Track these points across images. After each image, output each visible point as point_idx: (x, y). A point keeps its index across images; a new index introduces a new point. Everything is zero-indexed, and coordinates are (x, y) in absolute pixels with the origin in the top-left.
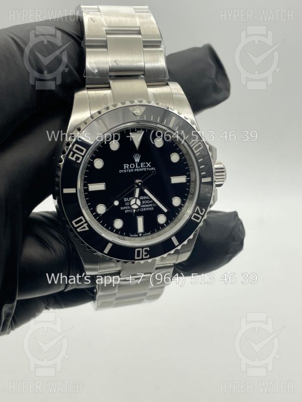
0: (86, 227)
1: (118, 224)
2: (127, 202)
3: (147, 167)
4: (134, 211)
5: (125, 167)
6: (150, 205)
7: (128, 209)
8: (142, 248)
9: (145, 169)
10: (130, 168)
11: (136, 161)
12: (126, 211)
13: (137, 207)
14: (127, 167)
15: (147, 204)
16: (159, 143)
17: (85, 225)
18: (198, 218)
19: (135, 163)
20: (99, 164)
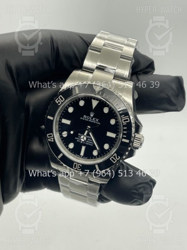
0: (53, 140)
1: (71, 146)
2: (80, 136)
3: (96, 121)
4: (81, 142)
5: (84, 117)
6: (91, 143)
7: (79, 140)
8: (78, 164)
9: (94, 122)
10: (86, 118)
12: (78, 141)
13: (83, 141)
15: (90, 141)
16: (106, 110)
17: (52, 139)
18: (114, 161)
19: (90, 117)
20: (71, 110)
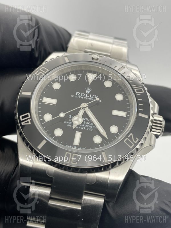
1: (59, 132)
2: (71, 118)
3: (95, 98)
5: (77, 94)
6: (90, 126)
7: (71, 124)
9: (92, 100)
10: (80, 96)
11: (87, 92)
12: (68, 126)
13: (78, 124)
14: (79, 94)
17: (29, 120)
18: (131, 145)
19: (86, 93)
20: (57, 86)
